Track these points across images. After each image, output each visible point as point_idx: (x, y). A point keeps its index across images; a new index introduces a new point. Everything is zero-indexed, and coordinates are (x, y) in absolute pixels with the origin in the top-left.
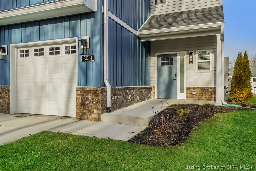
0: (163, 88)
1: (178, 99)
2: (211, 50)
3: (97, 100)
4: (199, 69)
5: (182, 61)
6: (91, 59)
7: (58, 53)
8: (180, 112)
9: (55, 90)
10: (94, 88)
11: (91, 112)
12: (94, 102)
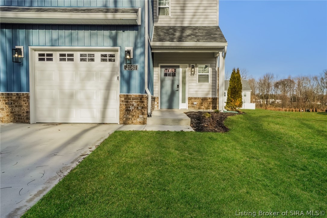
0: (165, 98)
1: (180, 109)
2: (209, 65)
3: (142, 106)
4: (199, 81)
5: (184, 73)
6: (134, 68)
7: (93, 60)
8: (207, 115)
9: (88, 98)
10: (140, 95)
11: (135, 117)
12: (139, 108)
